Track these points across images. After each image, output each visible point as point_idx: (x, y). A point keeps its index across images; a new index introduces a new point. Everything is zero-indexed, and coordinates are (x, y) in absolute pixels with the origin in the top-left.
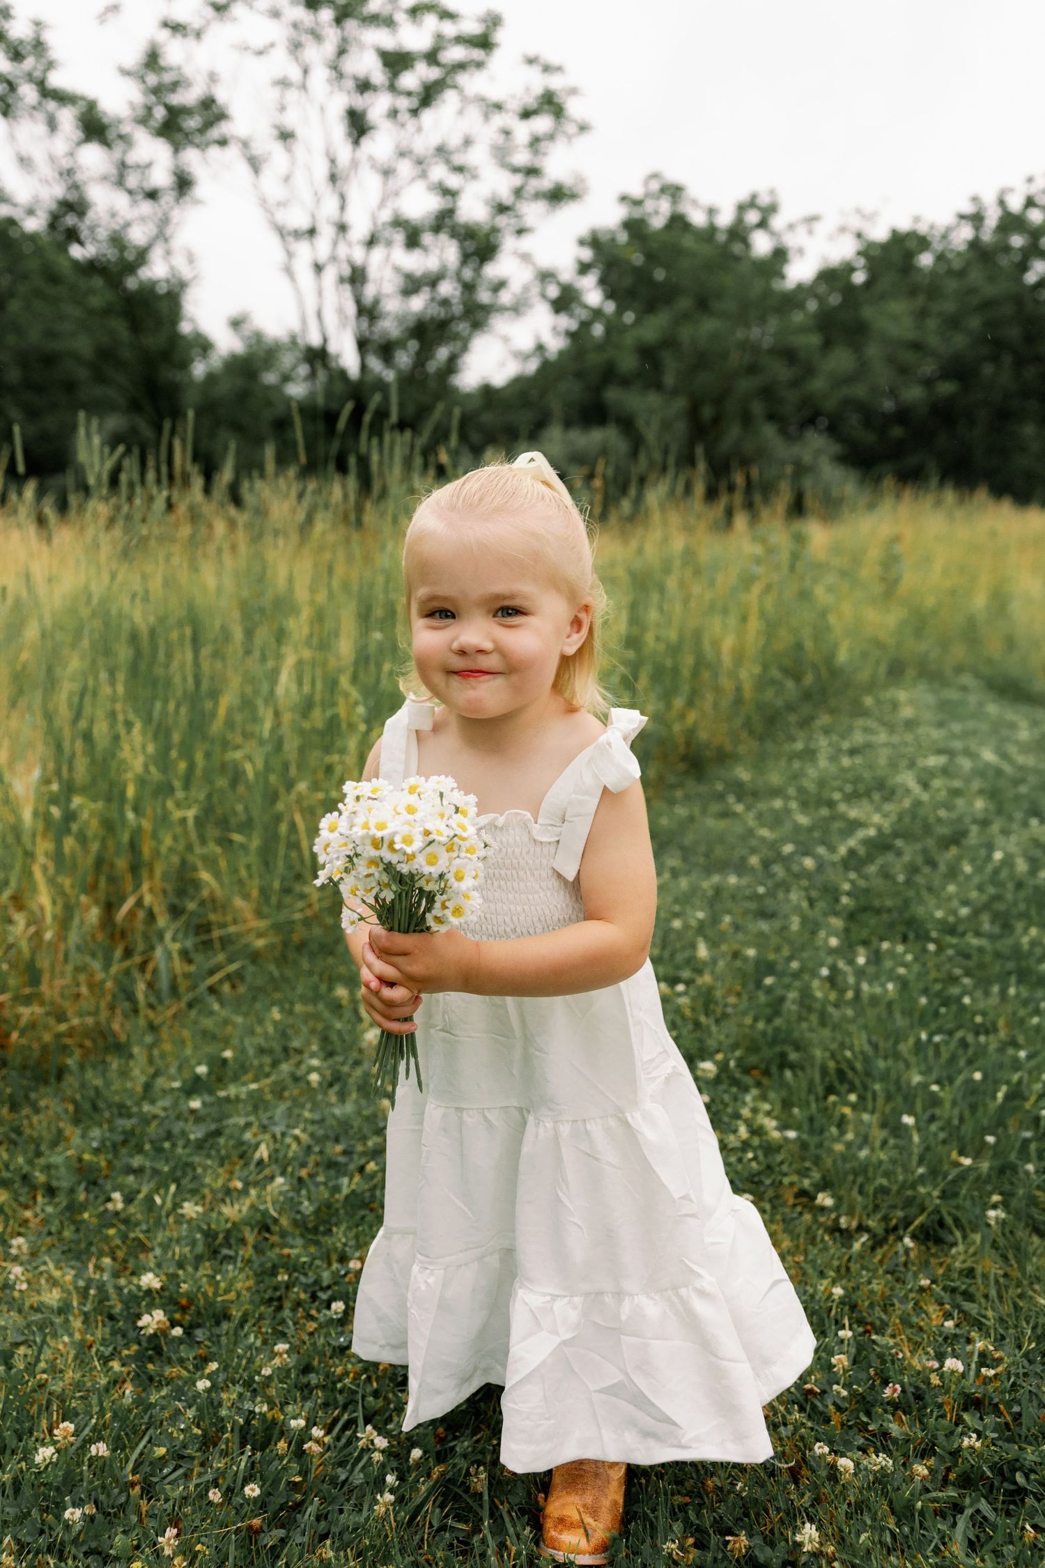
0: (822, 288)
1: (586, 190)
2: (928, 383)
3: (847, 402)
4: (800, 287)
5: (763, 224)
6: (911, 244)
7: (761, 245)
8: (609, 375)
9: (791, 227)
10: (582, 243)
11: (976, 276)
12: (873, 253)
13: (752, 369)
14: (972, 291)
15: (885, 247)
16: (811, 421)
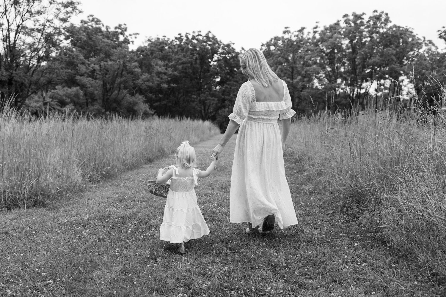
0: (138, 53)
2: (168, 83)
3: (147, 87)
4: (133, 51)
5: (122, 33)
12: (153, 45)
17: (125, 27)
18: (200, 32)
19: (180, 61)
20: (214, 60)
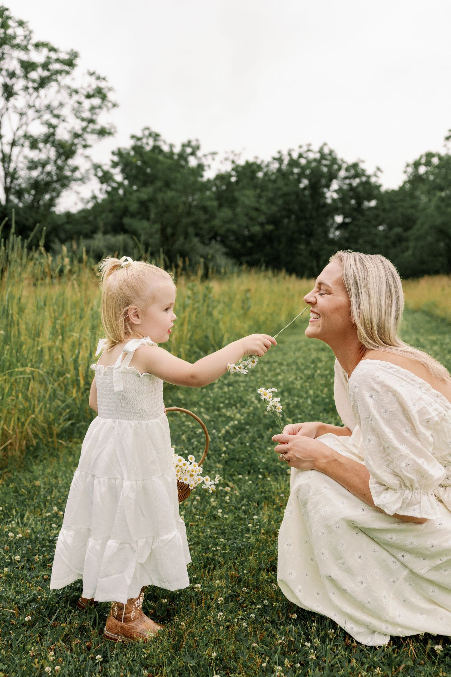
0: (218, 182)
1: (116, 132)
2: (262, 225)
3: (228, 231)
4: (209, 181)
5: (193, 154)
6: (255, 167)
7: (193, 162)
8: (125, 212)
9: (205, 156)
10: (113, 153)
11: (280, 183)
12: (240, 169)
13: (189, 214)
14: (279, 189)
15: (244, 168)
16: (214, 237)
17: (197, 143)
20: (332, 189)
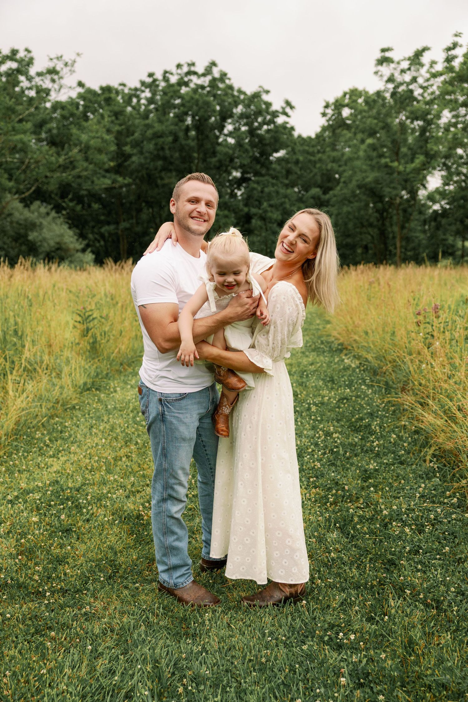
17: (29, 55)
18: (193, 64)
19: (149, 132)
20: (226, 131)
